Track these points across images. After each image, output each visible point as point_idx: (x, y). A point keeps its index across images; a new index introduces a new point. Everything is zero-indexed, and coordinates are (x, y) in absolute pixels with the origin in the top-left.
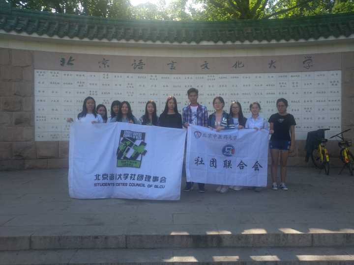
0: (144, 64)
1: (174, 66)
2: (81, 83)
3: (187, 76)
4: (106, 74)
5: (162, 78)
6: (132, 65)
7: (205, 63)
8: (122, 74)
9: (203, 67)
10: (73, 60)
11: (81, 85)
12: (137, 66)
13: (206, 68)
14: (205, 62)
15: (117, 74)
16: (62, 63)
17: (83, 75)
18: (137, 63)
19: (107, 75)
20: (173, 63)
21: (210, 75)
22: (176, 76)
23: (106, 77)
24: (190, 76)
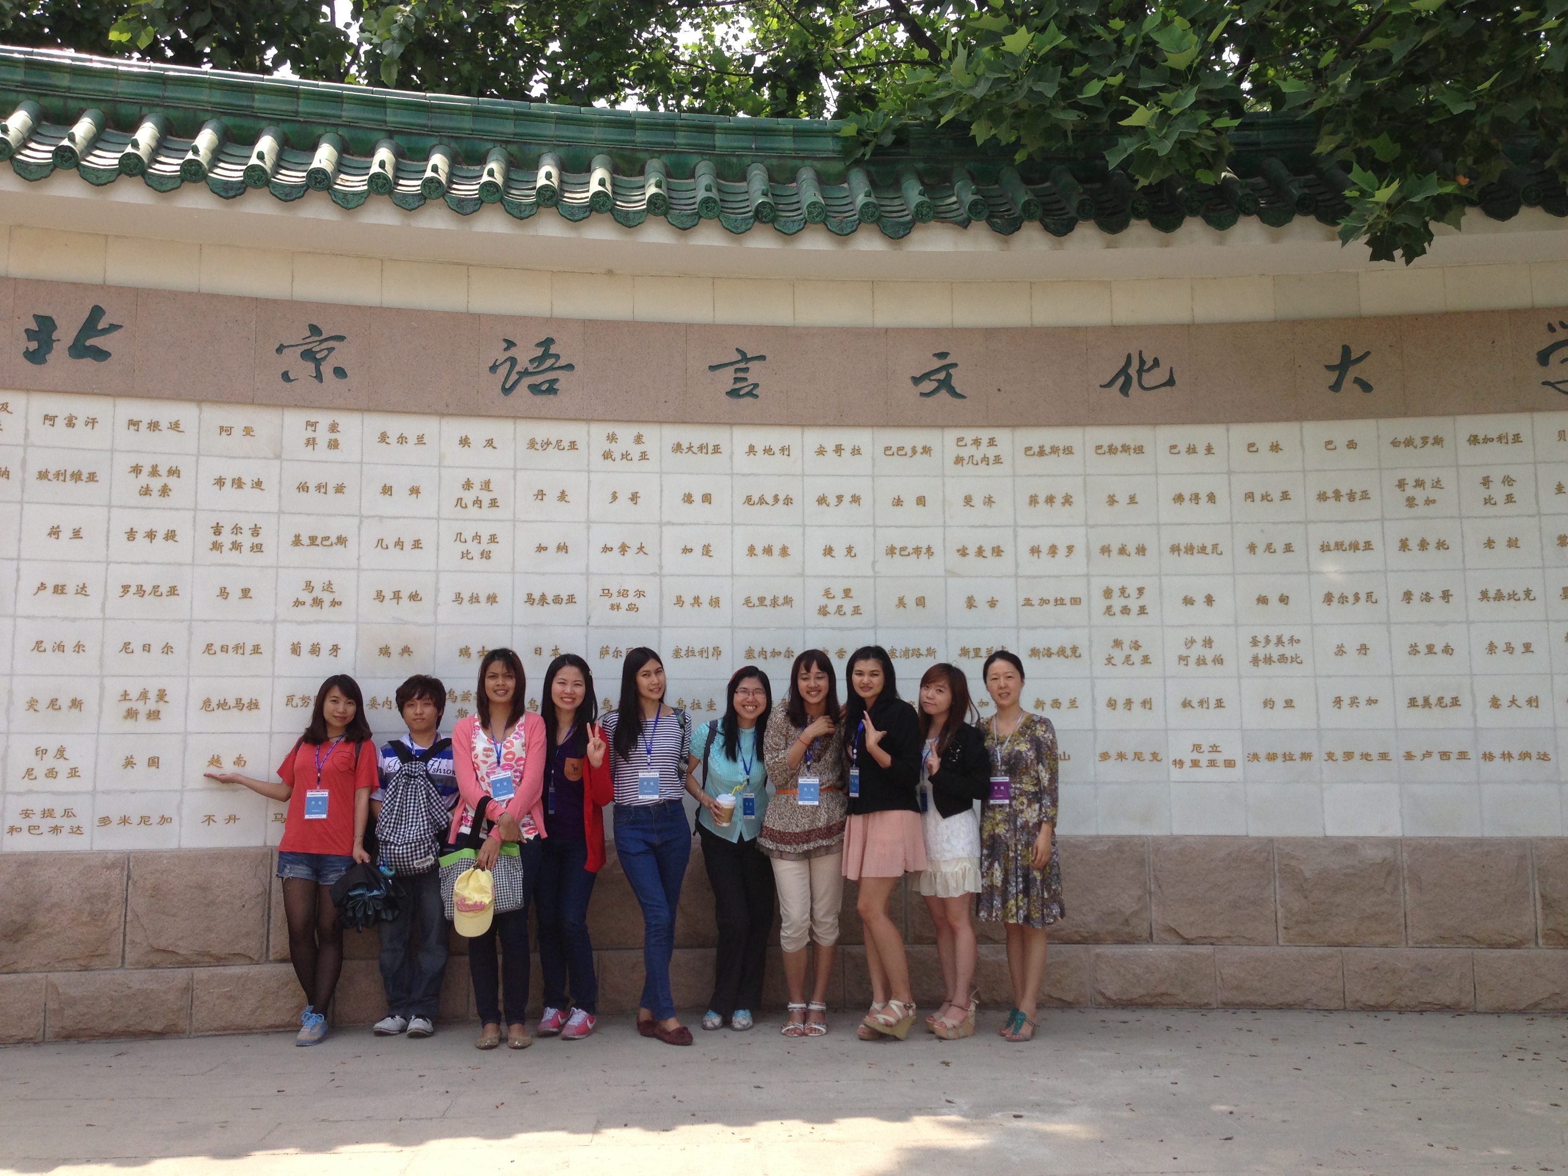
0: (570, 367)
1: (752, 378)
2: (154, 472)
3: (830, 437)
4: (324, 419)
5: (678, 448)
6: (494, 368)
7: (938, 363)
8: (428, 426)
9: (928, 386)
10: (113, 328)
11: (156, 484)
12: (525, 373)
13: (943, 394)
14: (942, 355)
15: (395, 425)
16: (33, 346)
17: (175, 426)
18: (525, 355)
19: (334, 428)
20: (745, 358)
21: (969, 435)
22: (761, 437)
23: (323, 435)
24: (848, 437)
